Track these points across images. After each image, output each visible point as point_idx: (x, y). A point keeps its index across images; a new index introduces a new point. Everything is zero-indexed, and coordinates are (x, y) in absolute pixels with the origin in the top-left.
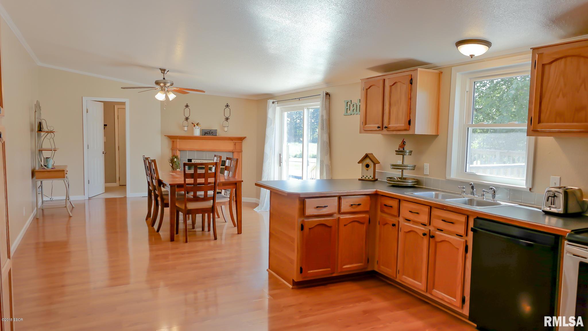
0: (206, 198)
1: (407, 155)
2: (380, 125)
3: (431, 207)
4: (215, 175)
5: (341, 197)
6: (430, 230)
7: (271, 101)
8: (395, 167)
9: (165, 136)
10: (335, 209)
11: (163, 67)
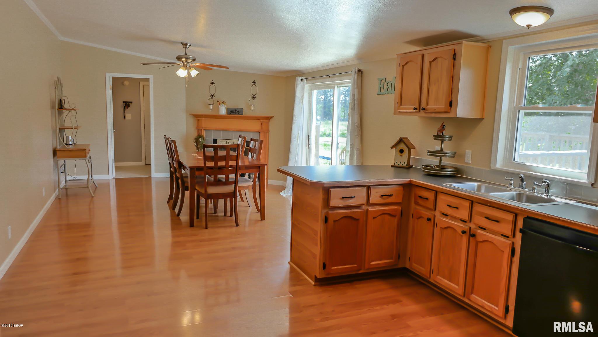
0: (227, 183)
1: (447, 140)
2: (417, 106)
3: (473, 202)
4: (237, 158)
5: (371, 187)
6: (470, 228)
7: (299, 79)
8: (432, 153)
9: (190, 114)
10: (363, 200)
11: (185, 41)
